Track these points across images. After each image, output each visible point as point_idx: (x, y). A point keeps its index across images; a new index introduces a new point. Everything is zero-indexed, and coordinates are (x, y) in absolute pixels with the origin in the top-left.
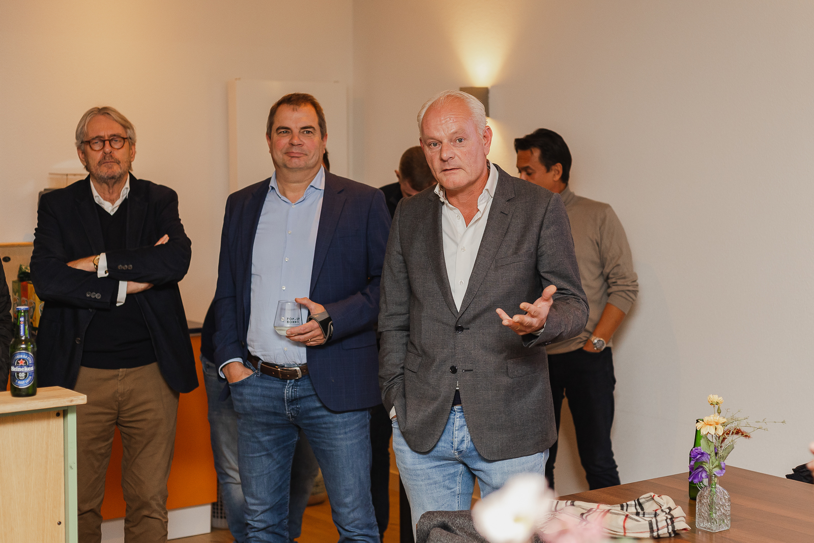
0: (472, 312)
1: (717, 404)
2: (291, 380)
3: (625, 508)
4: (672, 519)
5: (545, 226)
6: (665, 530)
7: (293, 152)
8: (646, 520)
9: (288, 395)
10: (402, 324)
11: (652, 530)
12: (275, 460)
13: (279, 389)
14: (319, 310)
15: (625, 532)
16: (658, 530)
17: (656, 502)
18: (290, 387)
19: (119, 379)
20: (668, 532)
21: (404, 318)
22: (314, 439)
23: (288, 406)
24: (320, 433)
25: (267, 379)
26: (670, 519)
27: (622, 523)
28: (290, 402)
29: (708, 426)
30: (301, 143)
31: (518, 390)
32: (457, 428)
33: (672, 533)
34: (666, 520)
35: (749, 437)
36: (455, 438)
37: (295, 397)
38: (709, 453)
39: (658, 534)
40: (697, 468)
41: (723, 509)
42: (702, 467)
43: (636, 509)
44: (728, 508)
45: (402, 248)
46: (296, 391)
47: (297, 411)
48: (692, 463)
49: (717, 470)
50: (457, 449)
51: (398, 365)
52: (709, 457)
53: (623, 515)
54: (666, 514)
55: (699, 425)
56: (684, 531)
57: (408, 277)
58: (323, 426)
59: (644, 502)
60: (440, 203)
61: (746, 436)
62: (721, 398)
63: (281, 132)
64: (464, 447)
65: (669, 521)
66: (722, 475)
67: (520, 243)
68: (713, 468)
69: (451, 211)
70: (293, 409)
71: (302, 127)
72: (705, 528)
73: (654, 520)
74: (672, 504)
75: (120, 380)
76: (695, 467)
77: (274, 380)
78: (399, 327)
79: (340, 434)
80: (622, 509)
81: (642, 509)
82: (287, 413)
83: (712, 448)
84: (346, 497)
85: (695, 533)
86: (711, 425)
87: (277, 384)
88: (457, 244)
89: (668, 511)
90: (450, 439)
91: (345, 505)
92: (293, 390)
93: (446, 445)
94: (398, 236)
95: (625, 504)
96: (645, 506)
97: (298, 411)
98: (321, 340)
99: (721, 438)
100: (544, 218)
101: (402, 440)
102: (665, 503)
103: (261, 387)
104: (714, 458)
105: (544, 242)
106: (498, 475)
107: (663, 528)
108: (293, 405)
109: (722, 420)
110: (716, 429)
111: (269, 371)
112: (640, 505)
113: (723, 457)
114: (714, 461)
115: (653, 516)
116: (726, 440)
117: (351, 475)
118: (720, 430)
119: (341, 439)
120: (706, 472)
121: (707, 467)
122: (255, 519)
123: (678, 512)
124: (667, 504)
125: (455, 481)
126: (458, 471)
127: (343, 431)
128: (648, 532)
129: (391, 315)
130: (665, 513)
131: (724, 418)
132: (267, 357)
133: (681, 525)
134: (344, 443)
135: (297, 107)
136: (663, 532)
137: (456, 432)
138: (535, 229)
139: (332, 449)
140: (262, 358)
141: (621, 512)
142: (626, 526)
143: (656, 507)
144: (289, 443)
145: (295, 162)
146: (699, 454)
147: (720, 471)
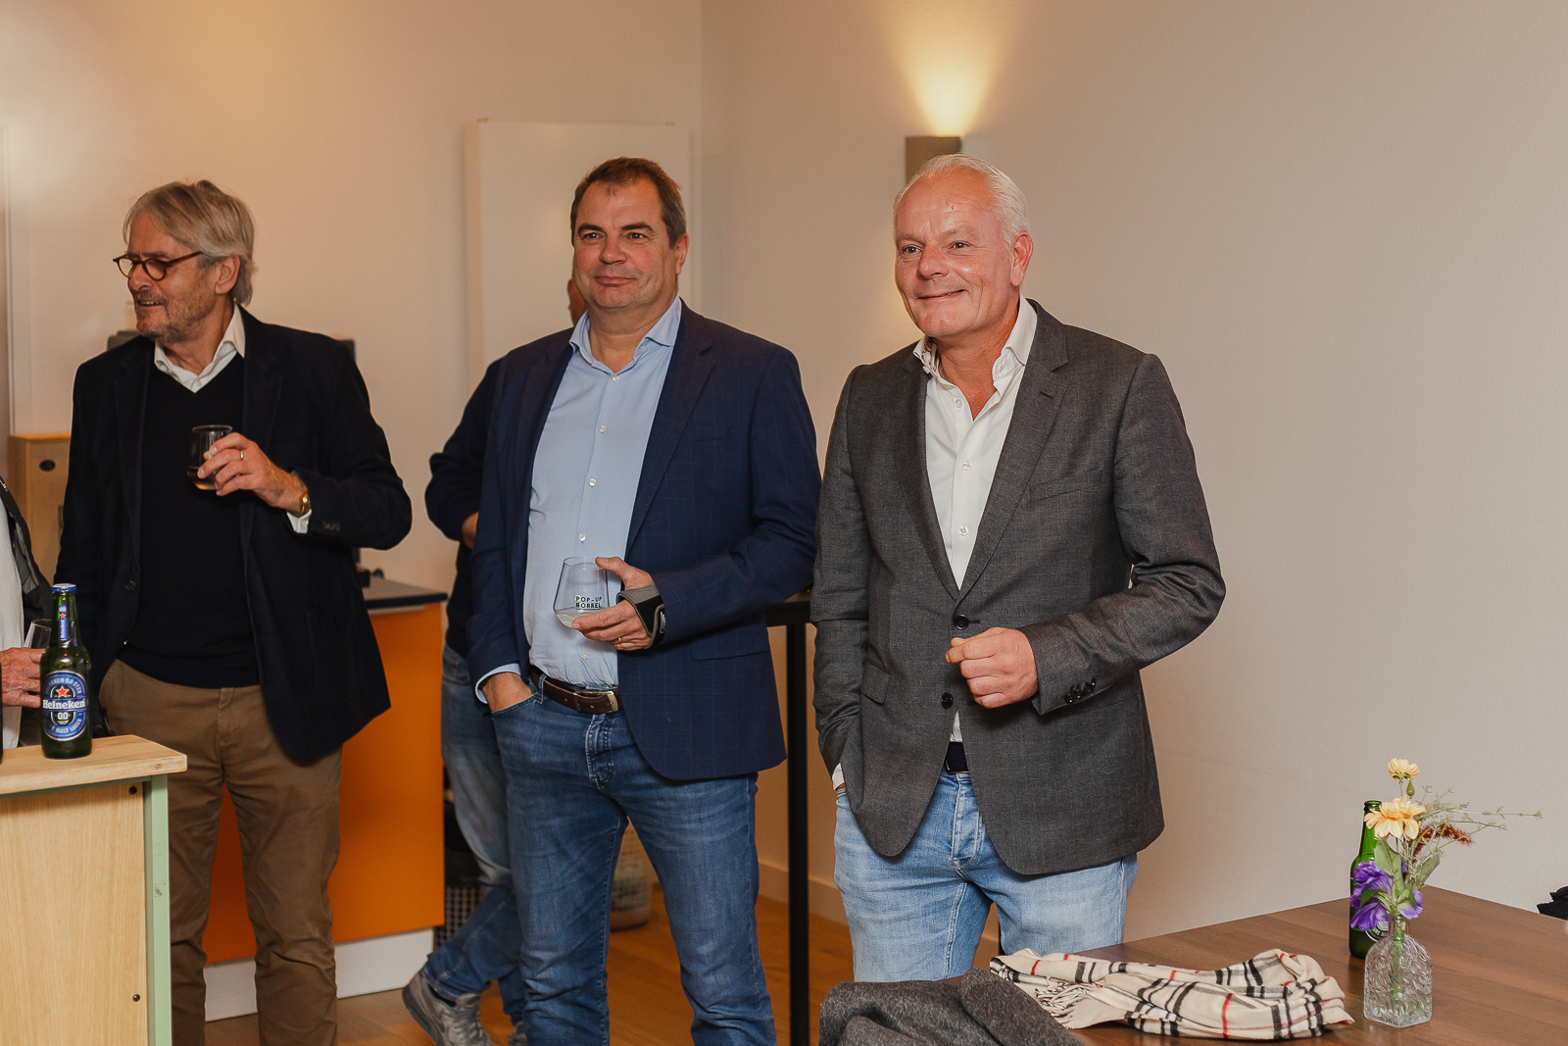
0: (984, 590)
1: (1406, 777)
2: (599, 714)
3: (1225, 978)
4: (1318, 1003)
5: (1126, 419)
6: (1304, 1025)
7: (607, 277)
8: (1266, 1005)
9: (591, 742)
10: (852, 608)
11: (1278, 1025)
12: (573, 863)
13: (575, 729)
14: (640, 581)
15: (1225, 1028)
16: (1290, 1023)
17: (1286, 968)
18: (596, 727)
19: (220, 707)
20: (1310, 1028)
21: (854, 597)
22: (644, 827)
23: (593, 763)
24: (654, 816)
25: (555, 711)
26: (1314, 1003)
27: (1219, 1011)
28: (595, 755)
29: (1389, 821)
30: (622, 258)
31: (1077, 739)
32: (960, 815)
33: (1317, 1029)
34: (1306, 1005)
35: (1469, 842)
36: (956, 833)
37: (604, 747)
38: (1390, 874)
39: (1290, 1032)
40: (1368, 903)
41: (1418, 982)
42: (1376, 900)
43: (1247, 979)
44: (1427, 981)
45: (851, 463)
46: (607, 735)
47: (609, 773)
48: (1357, 892)
49: (1406, 906)
50: (959, 855)
51: (844, 687)
52: (1390, 881)
53: (1222, 994)
54: (1306, 992)
55: (1372, 818)
56: (1341, 1026)
57: (864, 519)
58: (659, 803)
59: (1263, 967)
60: (923, 377)
61: (1463, 840)
62: (1414, 766)
63: (586, 236)
64: (972, 851)
65: (1312, 1008)
66: (1416, 916)
67: (1076, 453)
68: (1397, 904)
69: (944, 391)
70: (601, 769)
71: (623, 226)
72: (1381, 1018)
73: (1282, 1006)
74: (1317, 973)
75: (222, 709)
76: (1363, 900)
77: (568, 714)
78: (846, 613)
79: (689, 822)
80: (1220, 982)
81: (1259, 980)
82: (591, 776)
83: (1397, 865)
84: (701, 943)
85: (1362, 1029)
86: (1394, 819)
87: (572, 721)
88: (954, 455)
89: (1309, 986)
90: (946, 834)
91: (699, 959)
92: (601, 734)
93: (937, 846)
94: (845, 440)
95: (1224, 970)
96: (1265, 974)
97: (611, 774)
98: (641, 639)
99: (1414, 845)
100: (1125, 402)
101: (855, 832)
102: (1303, 971)
103: (543, 725)
104: (1399, 884)
105: (1126, 451)
106: (1033, 905)
107: (1300, 1020)
108: (601, 761)
109: (1417, 810)
110: (1404, 826)
111: (557, 693)
112: (1255, 971)
113: (1419, 881)
114: (1401, 888)
115: (1281, 995)
116: (1424, 849)
117: (711, 901)
118: (1412, 829)
119: (692, 832)
120: (1385, 909)
121: (1386, 900)
122: (539, 976)
123: (1330, 989)
124: (1308, 973)
125: (947, 916)
126: (953, 897)
127: (694, 816)
128: (1270, 1027)
129: (832, 591)
130: (1303, 991)
131: (1420, 804)
132: (554, 670)
133: (1335, 1014)
134: (697, 840)
135: (616, 187)
136: (1301, 1028)
137: (959, 823)
138: (1106, 426)
139: (673, 848)
140: (544, 670)
141: (1217, 988)
142: (1227, 1016)
143: (1285, 977)
144: (601, 833)
145: (612, 296)
146: (1370, 875)
147: (1412, 909)
